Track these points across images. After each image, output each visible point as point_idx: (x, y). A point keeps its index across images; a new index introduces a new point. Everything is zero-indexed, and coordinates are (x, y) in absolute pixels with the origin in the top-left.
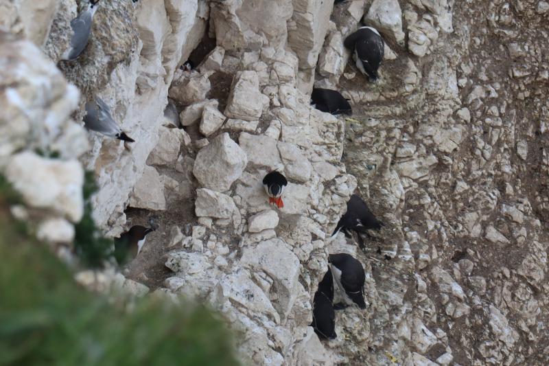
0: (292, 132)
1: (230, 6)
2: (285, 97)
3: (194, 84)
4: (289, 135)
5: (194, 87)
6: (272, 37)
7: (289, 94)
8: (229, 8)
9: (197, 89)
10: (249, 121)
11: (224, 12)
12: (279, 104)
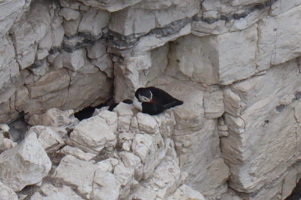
0: (125, 172)
1: (130, 62)
2: (137, 144)
3: (53, 114)
4: (121, 174)
5: (52, 116)
6: (180, 119)
7: (142, 142)
8: (128, 63)
9: (55, 118)
10: (85, 152)
11: (122, 67)
12: (128, 149)
